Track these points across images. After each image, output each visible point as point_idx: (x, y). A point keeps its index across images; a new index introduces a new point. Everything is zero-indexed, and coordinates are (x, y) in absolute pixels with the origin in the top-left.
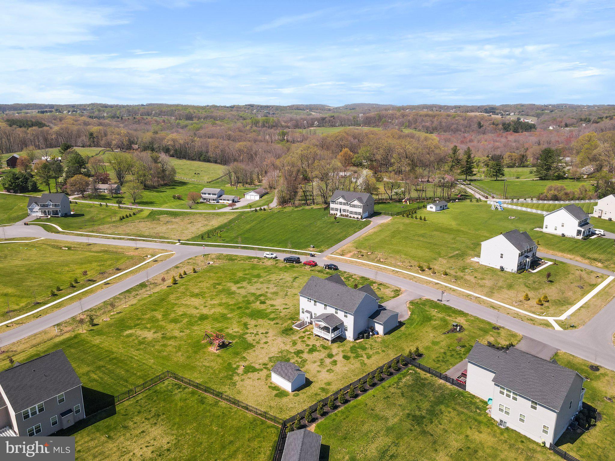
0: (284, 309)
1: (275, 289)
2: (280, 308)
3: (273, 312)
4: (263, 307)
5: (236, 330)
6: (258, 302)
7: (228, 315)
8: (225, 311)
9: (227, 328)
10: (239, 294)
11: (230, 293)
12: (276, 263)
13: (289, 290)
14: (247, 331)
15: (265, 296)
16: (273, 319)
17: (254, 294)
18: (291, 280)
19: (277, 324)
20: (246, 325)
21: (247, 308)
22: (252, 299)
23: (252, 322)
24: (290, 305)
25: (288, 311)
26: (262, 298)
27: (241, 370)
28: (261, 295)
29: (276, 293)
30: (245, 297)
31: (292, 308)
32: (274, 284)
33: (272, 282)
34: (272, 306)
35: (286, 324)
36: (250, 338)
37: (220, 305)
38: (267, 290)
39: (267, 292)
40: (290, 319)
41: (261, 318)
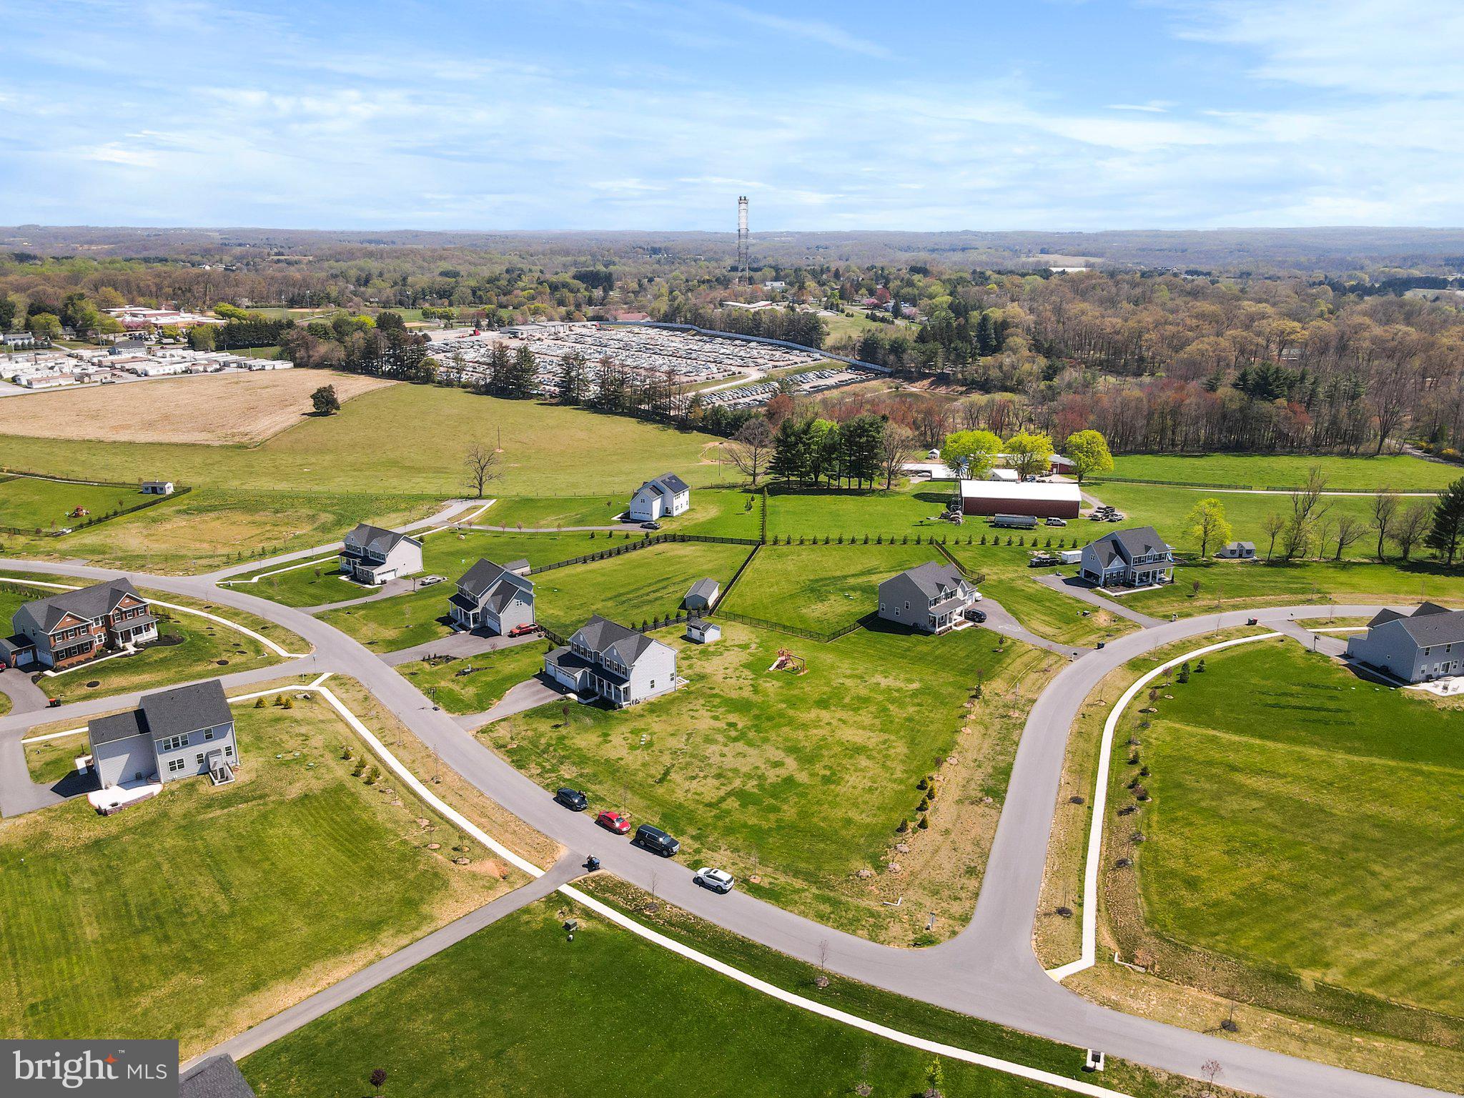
0: (697, 711)
1: (710, 751)
2: (703, 712)
3: (714, 706)
4: (733, 718)
5: (768, 685)
6: (740, 726)
7: (785, 706)
8: (791, 712)
9: (781, 687)
10: (778, 748)
11: (793, 750)
12: (697, 851)
13: (682, 746)
14: (752, 682)
15: (729, 738)
16: (715, 696)
17: (750, 744)
18: (673, 776)
19: (711, 688)
20: (756, 690)
21: (757, 717)
22: (751, 734)
23: (747, 693)
24: (685, 717)
25: (691, 706)
26: (733, 734)
27: (753, 646)
28: (735, 740)
29: (708, 740)
30: (766, 740)
31: (684, 710)
32: (710, 765)
33: (714, 771)
34: (716, 718)
35: (698, 686)
36: (747, 673)
37: (804, 726)
38: (725, 750)
39: (726, 745)
40: (692, 693)
41: (732, 699)
